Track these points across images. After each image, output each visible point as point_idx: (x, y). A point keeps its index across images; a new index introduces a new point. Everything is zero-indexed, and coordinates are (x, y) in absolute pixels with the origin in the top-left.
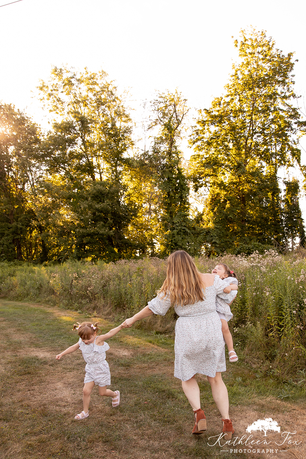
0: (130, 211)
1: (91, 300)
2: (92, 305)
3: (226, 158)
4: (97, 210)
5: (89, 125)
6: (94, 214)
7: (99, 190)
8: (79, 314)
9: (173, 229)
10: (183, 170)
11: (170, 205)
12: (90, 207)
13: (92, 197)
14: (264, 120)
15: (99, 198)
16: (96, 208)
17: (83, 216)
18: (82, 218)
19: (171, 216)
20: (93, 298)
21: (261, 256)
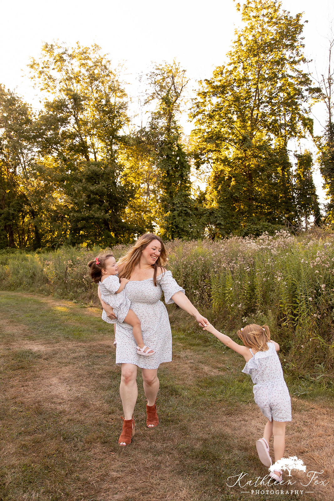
0: (127, 193)
1: (86, 289)
2: (88, 294)
3: (230, 131)
4: (92, 192)
5: (83, 103)
6: (89, 196)
7: (93, 170)
8: (74, 304)
9: (173, 210)
10: (183, 147)
11: (169, 184)
12: (85, 189)
13: (87, 179)
14: (271, 89)
15: (94, 180)
16: (91, 190)
17: (77, 199)
18: (76, 201)
19: (171, 197)
20: (88, 287)
21: (271, 237)
